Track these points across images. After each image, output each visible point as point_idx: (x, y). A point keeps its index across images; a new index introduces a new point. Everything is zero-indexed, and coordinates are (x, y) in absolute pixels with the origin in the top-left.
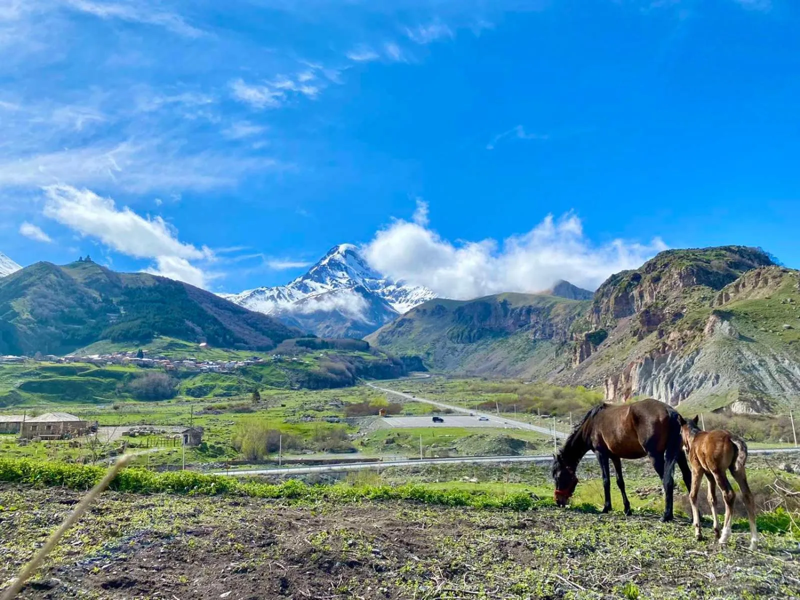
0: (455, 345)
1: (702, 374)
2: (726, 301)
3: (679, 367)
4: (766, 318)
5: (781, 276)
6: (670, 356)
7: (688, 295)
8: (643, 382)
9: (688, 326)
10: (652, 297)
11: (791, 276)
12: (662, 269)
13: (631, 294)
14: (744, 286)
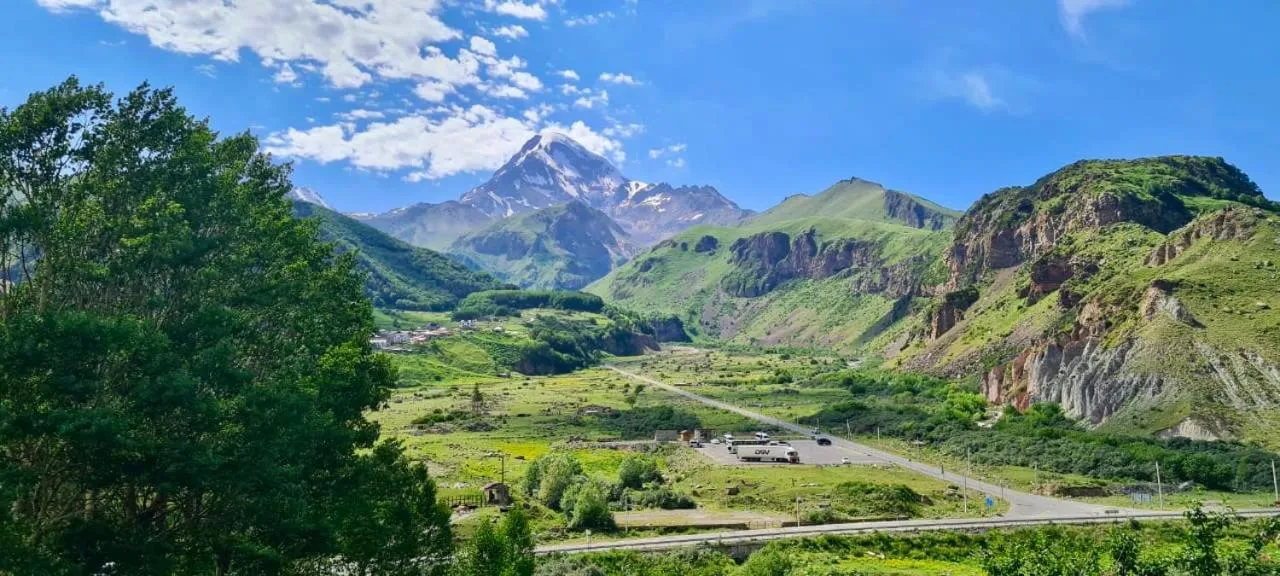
0: (735, 300)
1: (1137, 378)
2: (1170, 258)
3: (1102, 364)
4: (1231, 292)
5: (1254, 224)
6: (1088, 345)
7: (1107, 237)
8: (1045, 382)
9: (1114, 298)
10: (1051, 239)
11: (1270, 224)
12: (1068, 194)
13: (1018, 231)
14: (1198, 236)
